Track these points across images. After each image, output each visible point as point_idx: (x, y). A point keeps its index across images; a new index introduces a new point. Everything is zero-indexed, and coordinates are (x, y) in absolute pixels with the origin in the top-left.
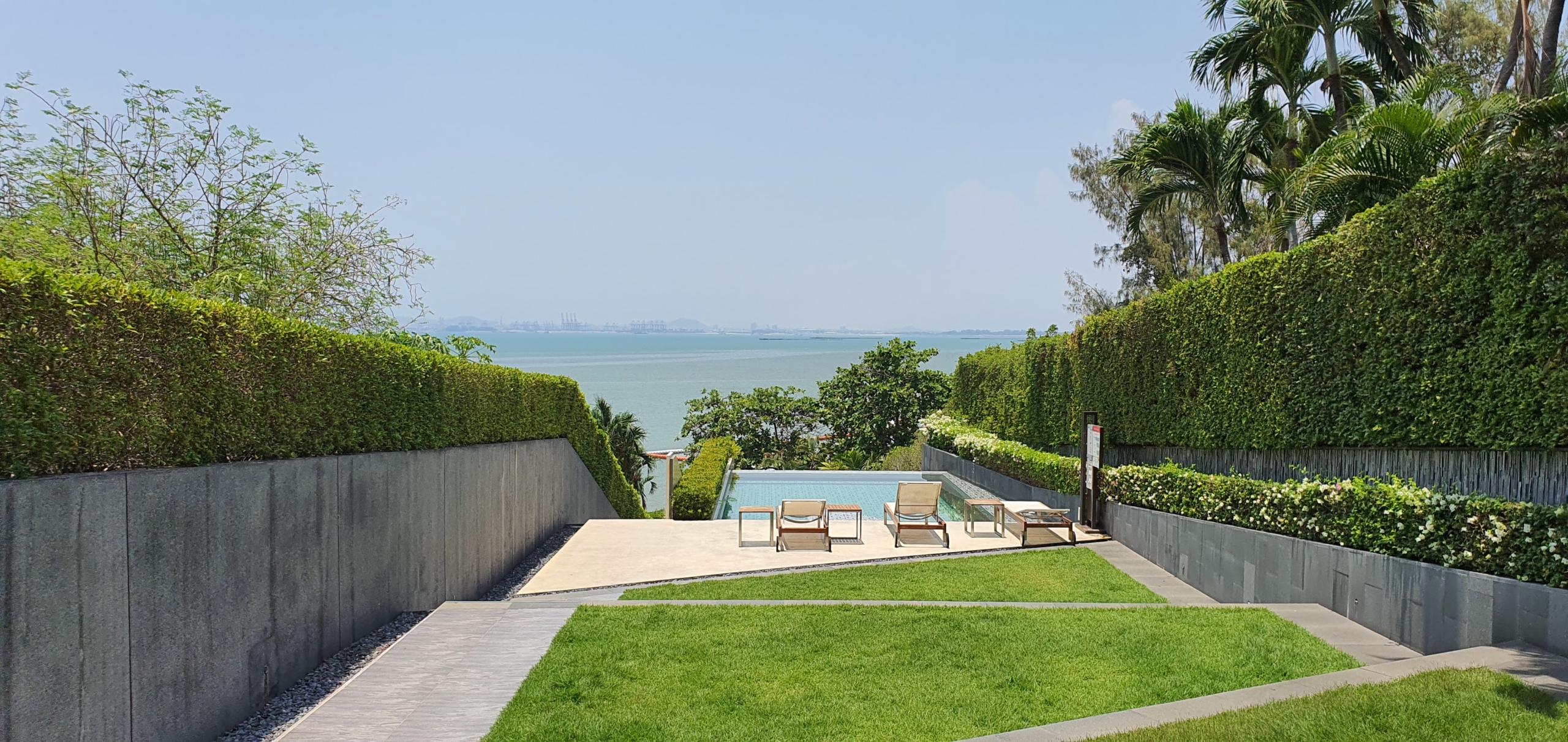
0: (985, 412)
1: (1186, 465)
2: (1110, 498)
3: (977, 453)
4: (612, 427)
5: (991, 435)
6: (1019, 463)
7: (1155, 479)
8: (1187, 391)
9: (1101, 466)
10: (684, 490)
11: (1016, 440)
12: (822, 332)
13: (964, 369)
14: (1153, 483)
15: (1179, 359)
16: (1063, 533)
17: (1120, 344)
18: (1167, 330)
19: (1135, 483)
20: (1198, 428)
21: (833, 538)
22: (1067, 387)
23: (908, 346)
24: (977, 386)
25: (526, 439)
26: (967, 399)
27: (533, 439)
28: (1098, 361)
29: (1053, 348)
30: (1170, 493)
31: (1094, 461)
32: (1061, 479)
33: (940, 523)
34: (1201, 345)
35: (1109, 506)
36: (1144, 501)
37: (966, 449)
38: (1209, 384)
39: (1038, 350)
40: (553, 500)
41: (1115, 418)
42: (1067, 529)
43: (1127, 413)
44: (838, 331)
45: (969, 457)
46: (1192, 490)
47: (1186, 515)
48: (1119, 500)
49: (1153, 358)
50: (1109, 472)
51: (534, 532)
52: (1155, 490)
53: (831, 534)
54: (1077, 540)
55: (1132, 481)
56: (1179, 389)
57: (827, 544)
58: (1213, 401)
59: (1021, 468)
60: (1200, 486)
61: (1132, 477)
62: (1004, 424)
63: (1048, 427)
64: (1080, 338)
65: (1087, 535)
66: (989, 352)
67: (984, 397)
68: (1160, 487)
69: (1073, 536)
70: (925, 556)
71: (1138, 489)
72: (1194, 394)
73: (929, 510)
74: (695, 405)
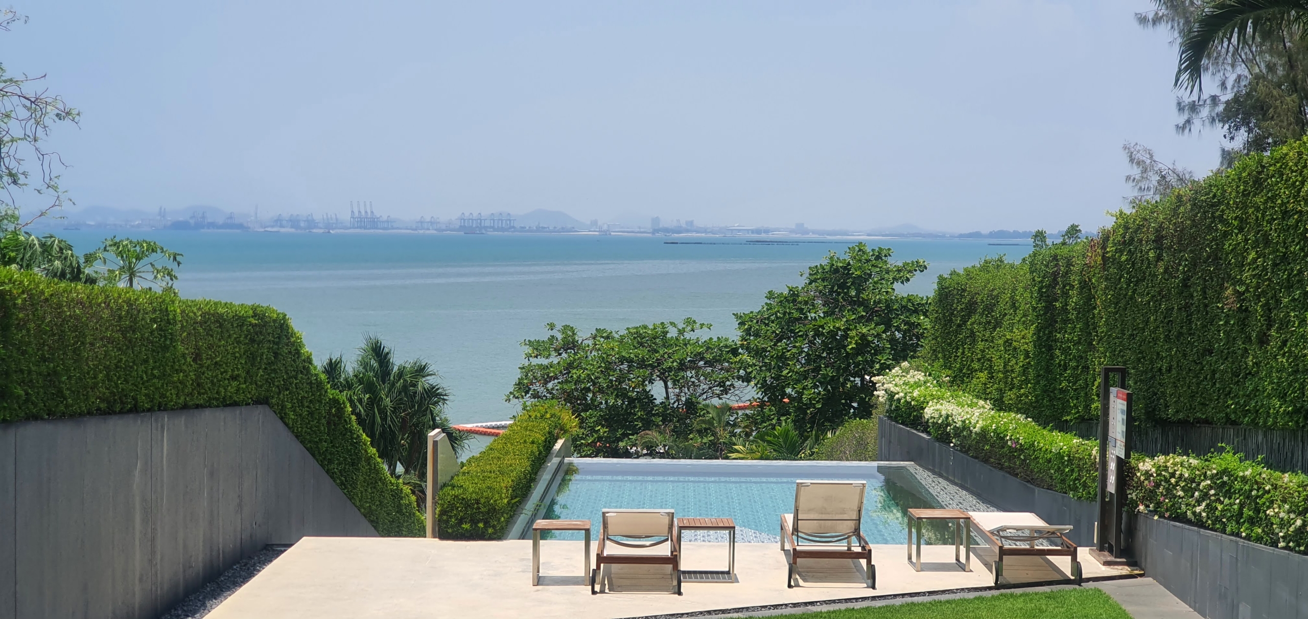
0: (976, 365)
1: (1250, 456)
2: (1141, 508)
3: (958, 432)
4: (393, 385)
5: (981, 402)
6: (1016, 450)
7: (1206, 477)
8: (1254, 335)
9: (1128, 455)
10: (456, 492)
11: (1019, 411)
12: (767, 231)
13: (945, 294)
14: (1203, 484)
15: (1241, 282)
16: (1063, 563)
17: (1159, 258)
18: (1225, 235)
19: (1177, 484)
20: (1269, 397)
21: (684, 572)
22: (1089, 328)
23: (878, 258)
24: (965, 322)
25: (185, 407)
26: (950, 344)
27: (197, 406)
28: (1128, 285)
29: (1069, 264)
30: (1227, 501)
31: (1117, 450)
32: (1075, 475)
33: (863, 548)
34: (1274, 260)
35: (1141, 520)
36: (1189, 513)
37: (940, 426)
38: (1284, 324)
39: (1047, 266)
40: (240, 505)
41: (1153, 377)
42: (1070, 557)
43: (1169, 370)
44: (792, 231)
45: (944, 438)
46: (1257, 497)
47: (1248, 538)
48: (1155, 512)
49: (1205, 281)
50: (1141, 465)
51: (200, 559)
52: (1205, 496)
53: (683, 567)
54: (1084, 576)
55: (1173, 480)
56: (1242, 331)
57: (675, 583)
58: (1290, 351)
59: (1019, 457)
60: (1269, 492)
61: (1173, 475)
62: (1002, 385)
63: (1062, 391)
64: (1104, 247)
65: (1104, 568)
66: (985, 268)
67: (974, 341)
68: (1212, 492)
69: (1077, 568)
70: (834, 601)
71: (1181, 493)
72: (1263, 340)
73: (848, 527)
74: (538, 348)
